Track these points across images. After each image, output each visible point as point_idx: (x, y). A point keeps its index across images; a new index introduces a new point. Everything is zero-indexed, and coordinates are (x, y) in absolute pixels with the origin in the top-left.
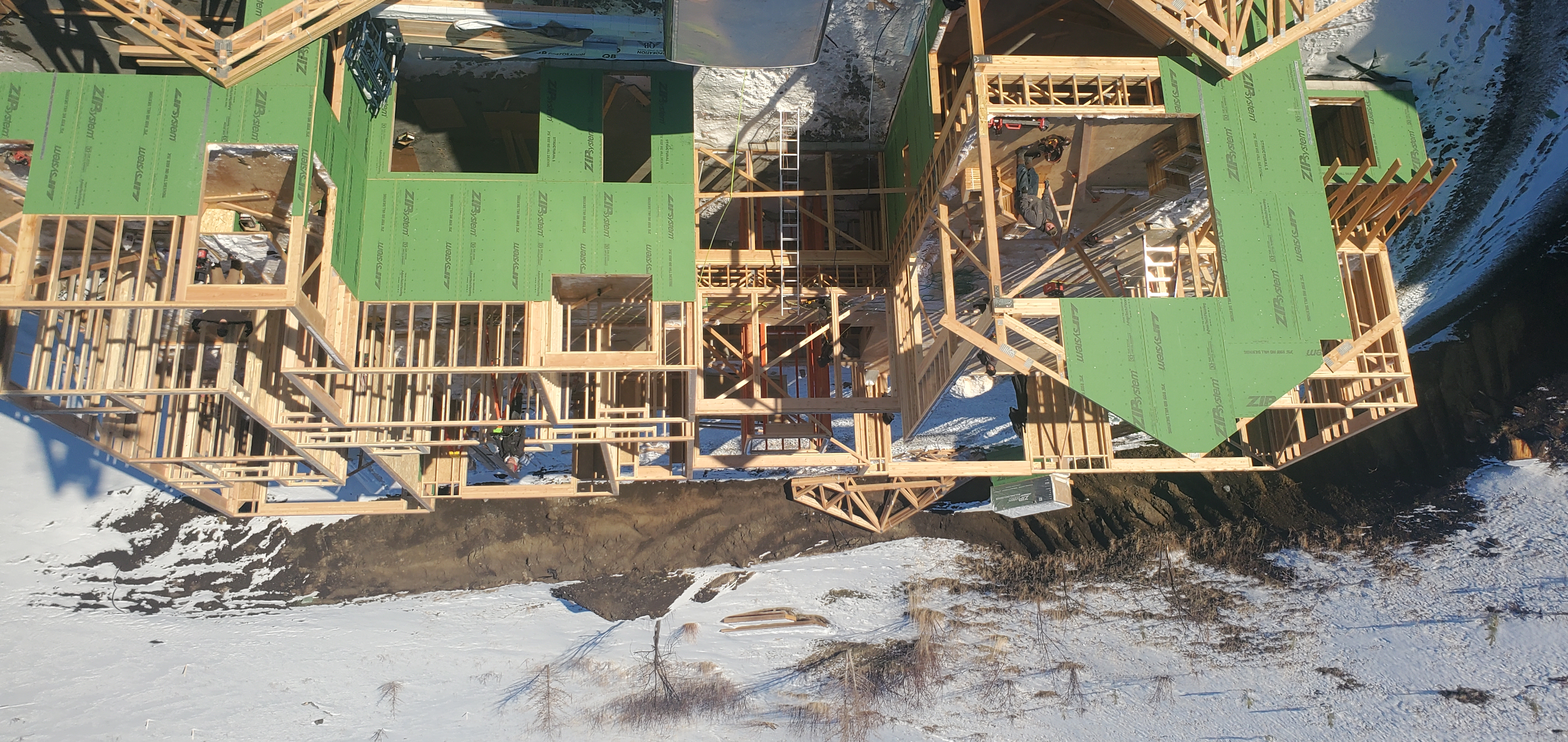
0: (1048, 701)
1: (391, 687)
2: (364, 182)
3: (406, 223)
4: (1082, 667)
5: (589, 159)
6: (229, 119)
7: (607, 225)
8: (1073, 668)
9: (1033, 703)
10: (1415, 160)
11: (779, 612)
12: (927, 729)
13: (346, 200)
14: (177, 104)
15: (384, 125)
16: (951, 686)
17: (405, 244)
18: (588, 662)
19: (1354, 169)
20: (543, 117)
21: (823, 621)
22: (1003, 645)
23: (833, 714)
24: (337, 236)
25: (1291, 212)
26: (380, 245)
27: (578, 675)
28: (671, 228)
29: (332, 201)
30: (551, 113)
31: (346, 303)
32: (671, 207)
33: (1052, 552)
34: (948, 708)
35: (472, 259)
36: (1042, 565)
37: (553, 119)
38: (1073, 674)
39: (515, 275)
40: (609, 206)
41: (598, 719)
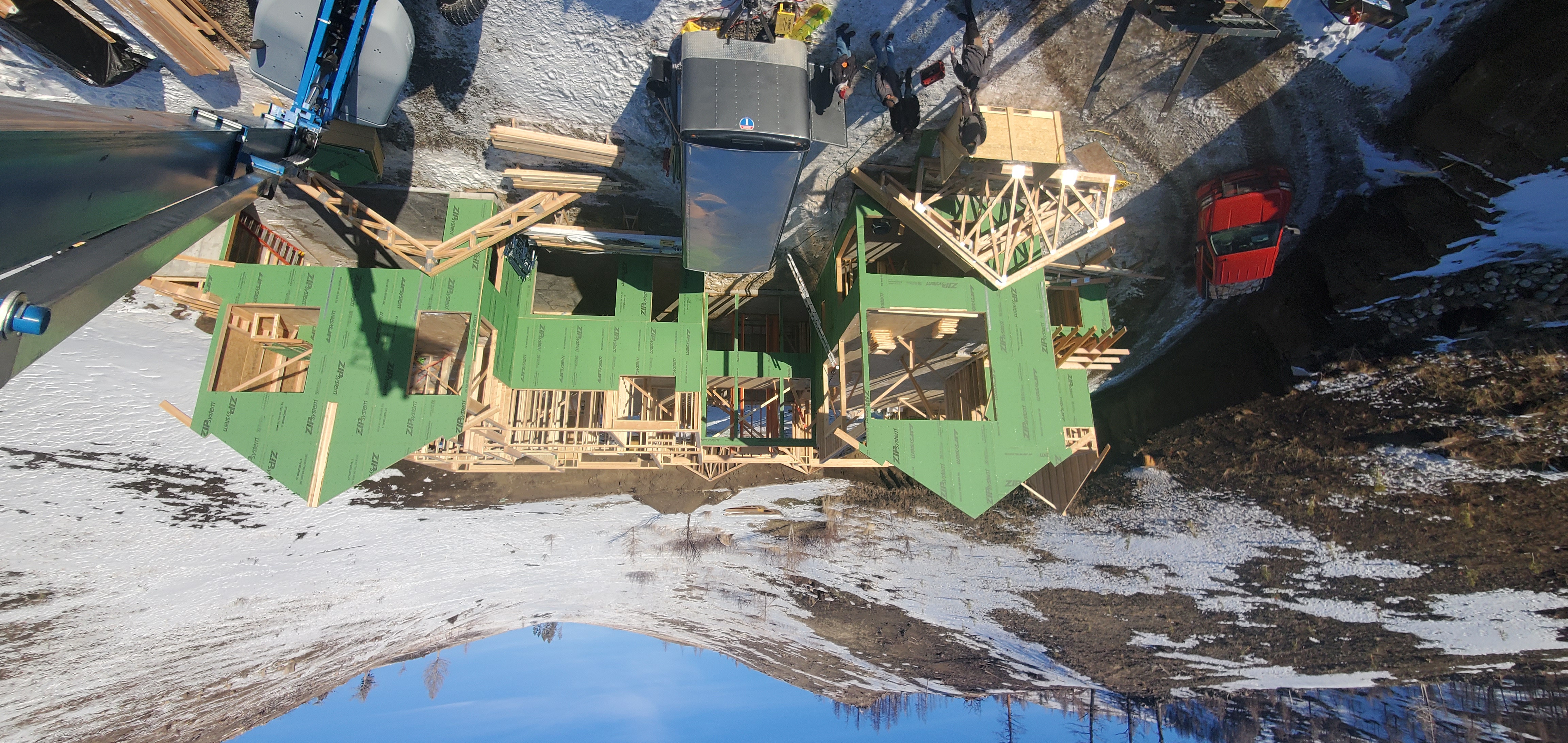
0: (893, 553)
1: (550, 537)
2: (516, 321)
3: (540, 343)
4: (913, 540)
5: (644, 308)
6: (432, 296)
7: (652, 347)
8: (907, 538)
9: (886, 554)
10: (1104, 324)
11: (754, 507)
12: (831, 562)
13: (503, 335)
14: (403, 286)
15: (529, 286)
16: (843, 544)
17: (539, 356)
18: (654, 526)
19: (1069, 328)
20: (619, 282)
21: (776, 512)
22: (872, 528)
23: (782, 553)
24: (497, 357)
25: (1035, 372)
26: (525, 356)
27: (649, 531)
28: (688, 349)
29: (494, 338)
30: (623, 280)
31: (503, 392)
32: (688, 337)
33: (899, 487)
34: (842, 553)
35: (576, 365)
36: (894, 493)
37: (625, 284)
38: (907, 544)
39: (599, 375)
40: (653, 336)
41: (661, 549)
